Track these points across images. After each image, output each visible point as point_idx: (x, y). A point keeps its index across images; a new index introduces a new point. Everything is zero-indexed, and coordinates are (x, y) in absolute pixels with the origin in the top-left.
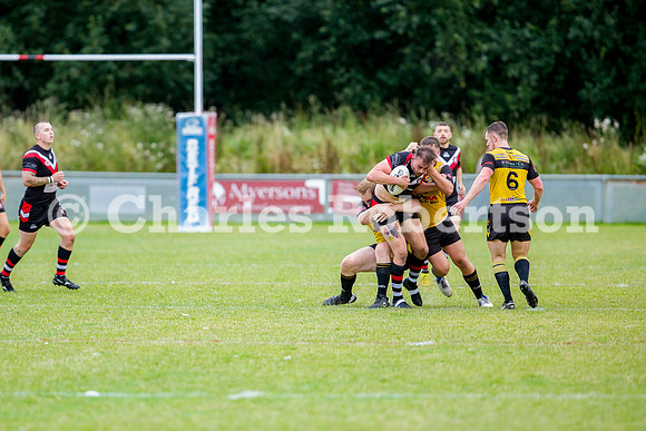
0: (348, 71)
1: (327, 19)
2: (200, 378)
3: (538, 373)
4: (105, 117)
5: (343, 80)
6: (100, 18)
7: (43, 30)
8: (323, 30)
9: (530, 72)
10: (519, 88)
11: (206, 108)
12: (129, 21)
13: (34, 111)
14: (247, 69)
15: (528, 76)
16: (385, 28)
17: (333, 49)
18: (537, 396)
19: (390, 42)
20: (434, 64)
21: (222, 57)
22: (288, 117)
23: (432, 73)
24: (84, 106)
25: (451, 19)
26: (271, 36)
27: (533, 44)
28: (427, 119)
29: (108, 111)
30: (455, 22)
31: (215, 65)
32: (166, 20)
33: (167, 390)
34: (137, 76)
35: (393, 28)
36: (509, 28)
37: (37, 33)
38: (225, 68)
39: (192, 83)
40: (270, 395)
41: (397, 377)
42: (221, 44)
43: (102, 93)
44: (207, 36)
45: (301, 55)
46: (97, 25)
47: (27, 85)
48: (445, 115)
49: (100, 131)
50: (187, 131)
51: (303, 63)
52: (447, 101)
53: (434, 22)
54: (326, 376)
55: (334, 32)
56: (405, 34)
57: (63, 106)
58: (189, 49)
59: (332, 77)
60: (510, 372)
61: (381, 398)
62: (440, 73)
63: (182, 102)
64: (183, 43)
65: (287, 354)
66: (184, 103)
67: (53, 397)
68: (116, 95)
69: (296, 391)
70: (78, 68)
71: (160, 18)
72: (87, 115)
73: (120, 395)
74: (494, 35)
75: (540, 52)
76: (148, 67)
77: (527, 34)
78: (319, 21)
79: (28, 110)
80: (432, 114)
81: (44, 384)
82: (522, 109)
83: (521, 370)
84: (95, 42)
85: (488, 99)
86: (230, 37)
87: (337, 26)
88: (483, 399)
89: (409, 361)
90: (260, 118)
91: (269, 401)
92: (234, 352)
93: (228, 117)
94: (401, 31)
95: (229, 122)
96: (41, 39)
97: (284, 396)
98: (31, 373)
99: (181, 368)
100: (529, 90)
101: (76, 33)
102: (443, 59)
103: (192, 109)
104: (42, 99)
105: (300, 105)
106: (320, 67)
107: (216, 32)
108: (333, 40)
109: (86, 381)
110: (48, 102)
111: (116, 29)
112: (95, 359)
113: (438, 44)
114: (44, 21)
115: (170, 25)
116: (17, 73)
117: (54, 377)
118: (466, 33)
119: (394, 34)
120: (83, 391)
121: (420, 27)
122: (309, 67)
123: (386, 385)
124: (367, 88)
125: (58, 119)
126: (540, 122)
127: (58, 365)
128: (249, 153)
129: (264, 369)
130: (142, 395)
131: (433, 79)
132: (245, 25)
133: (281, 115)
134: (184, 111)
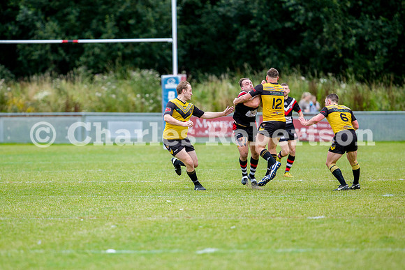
0: (268, 47)
1: (255, 15)
2: (178, 240)
3: (390, 236)
4: (116, 78)
5: (265, 53)
6: (112, 16)
7: (78, 24)
8: (252, 22)
9: (382, 47)
10: (376, 57)
11: (180, 72)
12: (130, 18)
13: (72, 75)
14: (205, 47)
15: (381, 49)
16: (292, 20)
17: (259, 34)
18: (390, 250)
19: (294, 29)
20: (322, 43)
21: (189, 40)
22: (231, 77)
23: (321, 48)
24: (103, 71)
25: (333, 15)
26: (220, 26)
27: (384, 30)
28: (319, 77)
29: (118, 75)
30: (335, 16)
31: (185, 45)
32: (154, 17)
33: (158, 248)
34: (136, 52)
35: (296, 20)
36: (368, 20)
37: (74, 26)
38: (191, 47)
39: (171, 57)
40: (222, 251)
41: (302, 239)
42: (189, 32)
43: (114, 63)
44: (180, 27)
45: (239, 38)
46: (111, 21)
47: (67, 59)
48: (330, 74)
49: (114, 87)
50: (168, 86)
51: (240, 43)
52: (331, 66)
53: (322, 16)
54: (257, 238)
55: (259, 23)
56: (304, 24)
57: (90, 71)
58: (169, 35)
59: (258, 52)
60: (373, 234)
61: (292, 252)
62: (326, 48)
63: (165, 68)
64: (165, 32)
65: (233, 225)
66: (166, 69)
67: (87, 253)
68: (123, 65)
69: (239, 248)
70: (99, 47)
71: (150, 16)
72: (105, 77)
73: (128, 252)
74: (360, 24)
75: (389, 35)
76: (143, 46)
77: (380, 23)
78: (250, 17)
79: (68, 74)
80: (321, 74)
81: (81, 246)
82: (378, 70)
83: (380, 233)
84: (110, 31)
85: (356, 64)
86: (194, 27)
87: (261, 19)
88: (356, 252)
89: (309, 228)
90: (214, 78)
91: (222, 254)
92: (199, 225)
93: (193, 77)
94: (301, 22)
95: (194, 80)
96: (77, 30)
97: (231, 251)
98: (72, 239)
99: (166, 235)
100: (382, 58)
101: (98, 26)
102: (328, 39)
103: (171, 72)
104: (77, 67)
105: (239, 69)
106: (251, 45)
107: (185, 24)
108: (259, 28)
109: (107, 243)
110: (81, 69)
111: (123, 23)
112: (113, 230)
113: (325, 30)
114: (78, 19)
115: (156, 20)
116: (61, 52)
117: (87, 241)
118: (342, 23)
119: (297, 24)
120: (105, 250)
121: (313, 19)
122: (244, 45)
123: (295, 243)
124: (280, 58)
125: (87, 79)
126: (389, 78)
127: (89, 233)
128: (207, 99)
129: (218, 235)
130: (142, 252)
131: (322, 52)
132: (203, 20)
133: (227, 76)
134: (166, 74)
